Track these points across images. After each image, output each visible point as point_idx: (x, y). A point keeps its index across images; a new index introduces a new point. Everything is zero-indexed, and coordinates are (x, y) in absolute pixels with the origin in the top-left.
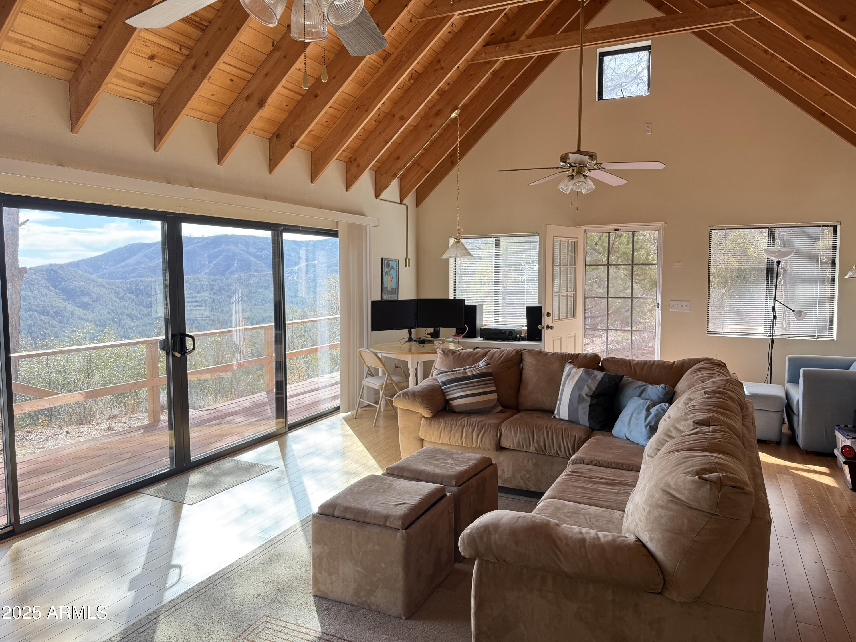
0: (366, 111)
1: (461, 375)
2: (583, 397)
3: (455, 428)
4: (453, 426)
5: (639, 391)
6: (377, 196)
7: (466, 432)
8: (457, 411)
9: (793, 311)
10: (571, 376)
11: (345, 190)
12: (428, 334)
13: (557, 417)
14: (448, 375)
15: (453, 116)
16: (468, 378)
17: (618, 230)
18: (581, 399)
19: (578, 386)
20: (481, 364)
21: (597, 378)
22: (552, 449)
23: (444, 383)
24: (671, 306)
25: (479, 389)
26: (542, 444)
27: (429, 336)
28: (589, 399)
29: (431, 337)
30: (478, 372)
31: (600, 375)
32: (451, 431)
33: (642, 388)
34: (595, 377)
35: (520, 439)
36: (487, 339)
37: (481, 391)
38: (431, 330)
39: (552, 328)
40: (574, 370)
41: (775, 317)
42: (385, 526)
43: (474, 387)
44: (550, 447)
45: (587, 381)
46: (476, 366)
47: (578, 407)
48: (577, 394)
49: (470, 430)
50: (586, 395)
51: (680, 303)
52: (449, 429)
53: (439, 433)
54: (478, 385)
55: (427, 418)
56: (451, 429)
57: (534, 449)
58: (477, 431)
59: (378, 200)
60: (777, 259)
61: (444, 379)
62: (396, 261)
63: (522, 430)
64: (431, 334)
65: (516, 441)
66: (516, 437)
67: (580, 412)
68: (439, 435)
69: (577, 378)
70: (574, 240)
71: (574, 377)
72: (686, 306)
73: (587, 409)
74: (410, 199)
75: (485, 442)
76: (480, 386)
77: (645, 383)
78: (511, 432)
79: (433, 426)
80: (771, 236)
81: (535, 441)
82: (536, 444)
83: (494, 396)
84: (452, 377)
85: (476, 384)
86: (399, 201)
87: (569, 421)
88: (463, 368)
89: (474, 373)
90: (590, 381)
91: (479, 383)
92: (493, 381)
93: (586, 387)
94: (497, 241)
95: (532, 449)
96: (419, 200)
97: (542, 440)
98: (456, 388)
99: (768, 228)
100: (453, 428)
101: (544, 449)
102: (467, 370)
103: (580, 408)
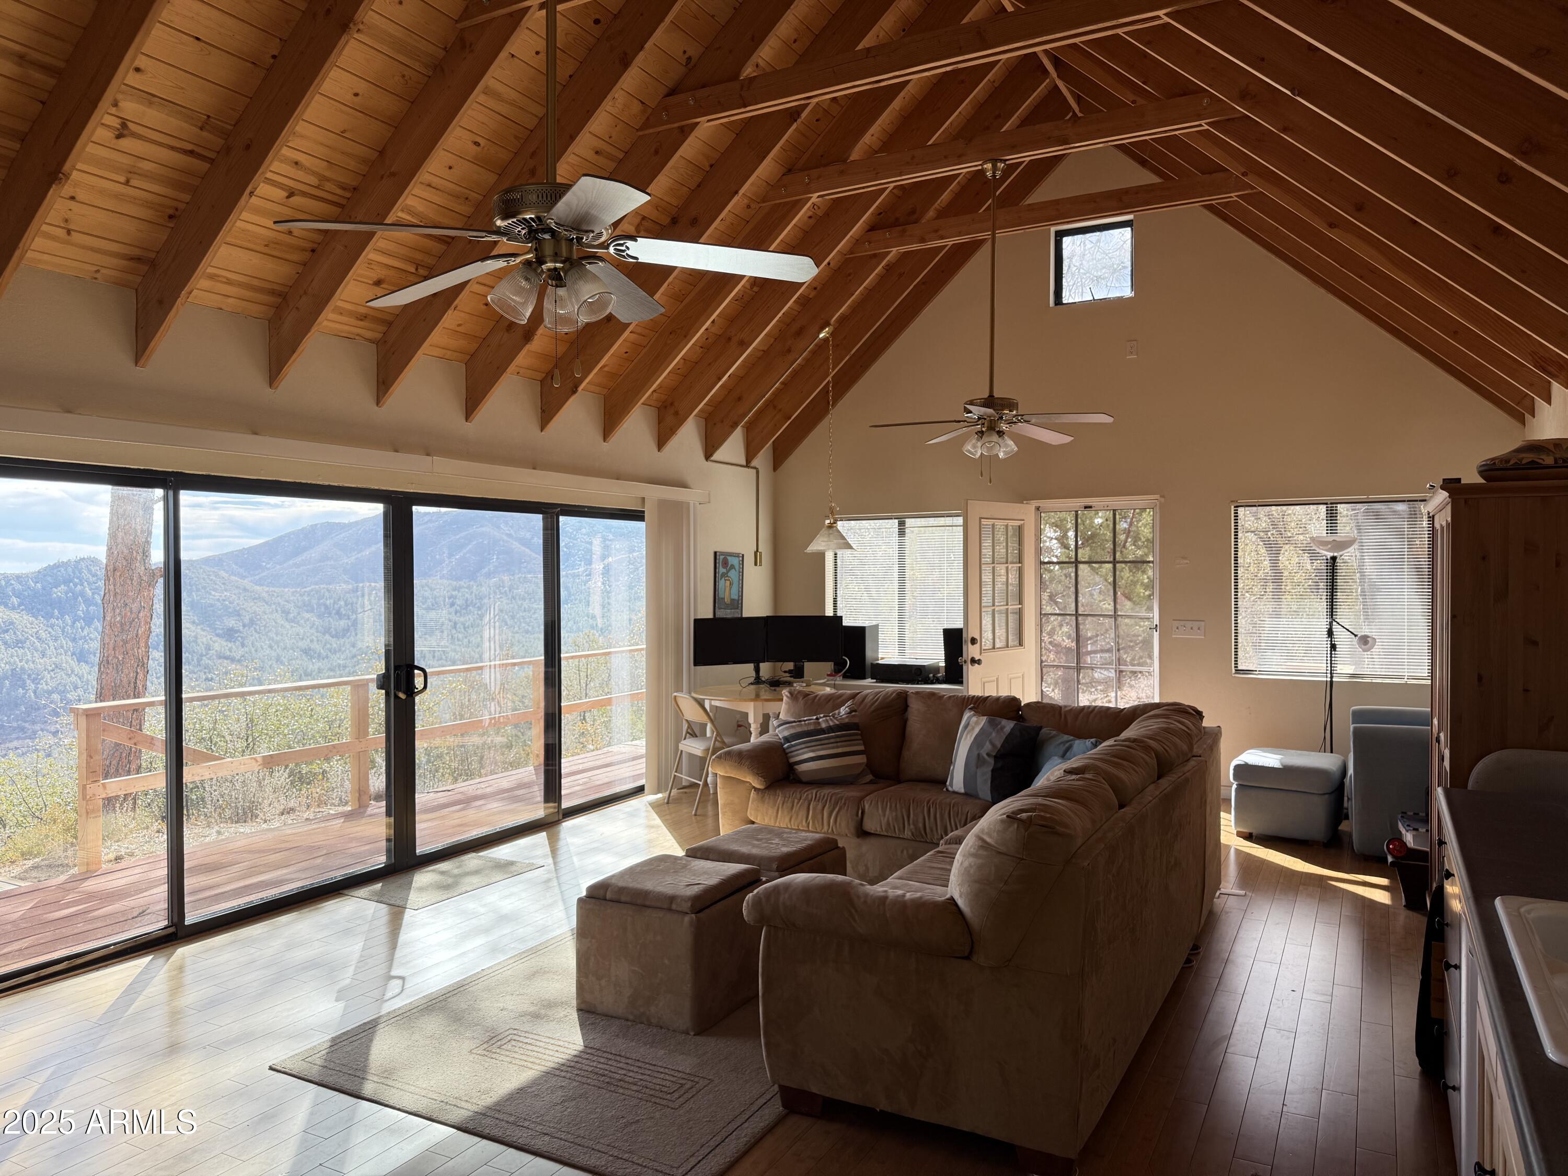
0: (685, 336)
1: (812, 727)
2: (983, 758)
3: (798, 803)
4: (796, 801)
5: (1063, 748)
6: (708, 456)
7: (814, 809)
8: (804, 779)
9: (1356, 636)
10: (969, 728)
11: (656, 449)
12: (785, 672)
13: (950, 789)
14: (793, 727)
15: (821, 336)
16: (823, 731)
17: (1090, 507)
18: (980, 761)
19: (978, 742)
20: (843, 710)
21: (1005, 730)
22: (935, 833)
23: (787, 739)
24: (1174, 628)
25: (837, 747)
26: (921, 825)
27: (787, 675)
28: (992, 761)
29: (791, 677)
30: (837, 723)
31: (1008, 725)
32: (792, 808)
33: (1067, 745)
34: (1002, 728)
35: (890, 819)
36: (882, 682)
37: (840, 750)
38: (790, 666)
39: (979, 662)
40: (974, 719)
41: (1333, 647)
42: (670, 910)
43: (831, 745)
44: (932, 830)
45: (991, 734)
46: (835, 714)
47: (976, 773)
49: (820, 807)
50: (988, 755)
51: (1189, 624)
52: (789, 804)
53: (775, 811)
54: (837, 742)
55: (759, 789)
56: (793, 805)
57: (910, 834)
58: (829, 807)
59: (709, 463)
60: (1332, 554)
61: (786, 733)
62: (738, 557)
63: (893, 805)
64: (790, 672)
65: (884, 822)
66: (884, 815)
67: (979, 780)
68: (775, 814)
69: (977, 730)
70: (1019, 523)
71: (973, 729)
72: (1199, 629)
73: (989, 775)
74: (762, 460)
75: (840, 824)
76: (839, 744)
77: (1072, 737)
78: (878, 807)
79: (767, 800)
80: (1332, 516)
81: (911, 821)
82: (912, 826)
83: (862, 759)
84: (799, 730)
85: (832, 740)
86: (744, 463)
87: (966, 794)
88: (815, 717)
89: (831, 724)
90: (994, 734)
91: (838, 740)
92: (859, 737)
93: (988, 743)
94: (902, 524)
95: (907, 834)
96: (778, 460)
97: (921, 820)
98: (803, 746)
99: (1326, 504)
100: (795, 804)
101: (923, 832)
102: (821, 720)
103: (979, 774)
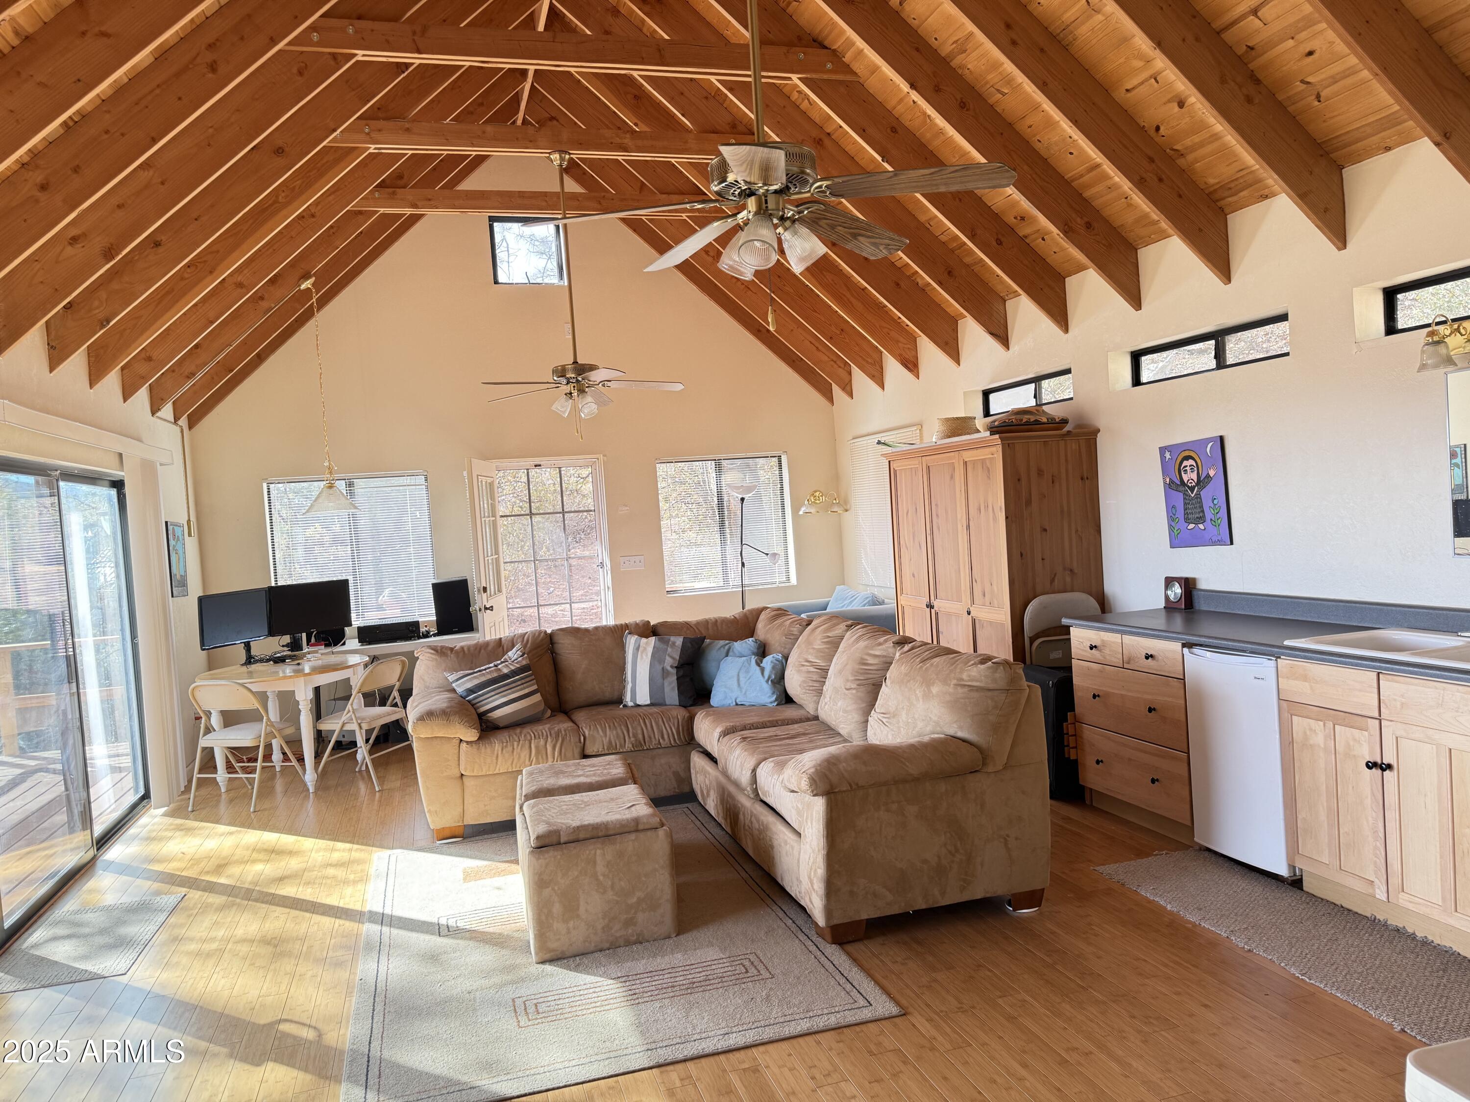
0: (211, 272)
1: (495, 675)
2: (667, 670)
3: (518, 745)
4: (515, 744)
5: (724, 651)
6: (153, 413)
7: (537, 747)
8: (501, 725)
9: (767, 554)
10: (641, 649)
11: (122, 400)
12: (283, 646)
14: (475, 677)
15: (303, 287)
16: (506, 677)
17: (540, 465)
18: (665, 673)
19: (657, 657)
20: (513, 654)
21: (677, 644)
22: (653, 740)
23: (471, 691)
24: (622, 563)
25: (524, 688)
26: (640, 736)
27: (286, 649)
28: (674, 671)
30: (518, 666)
31: (679, 641)
32: (513, 752)
33: (727, 647)
34: (674, 643)
35: (612, 737)
36: (370, 643)
37: (526, 691)
39: (491, 608)
40: (644, 640)
41: (743, 565)
43: (518, 688)
44: (650, 738)
45: (667, 650)
46: (506, 659)
47: (663, 684)
48: (659, 668)
49: (542, 742)
50: (672, 667)
51: (633, 559)
52: (510, 749)
53: (494, 758)
54: (522, 684)
55: (471, 742)
56: (513, 749)
57: (630, 746)
58: (552, 742)
59: (154, 419)
61: (469, 685)
62: (180, 526)
63: (612, 725)
64: (287, 645)
65: (606, 741)
66: (606, 736)
67: (667, 689)
68: (495, 761)
69: (650, 650)
71: (645, 649)
72: (640, 562)
73: (675, 684)
75: (565, 754)
76: (525, 685)
77: (727, 642)
78: (598, 731)
79: (483, 750)
80: (719, 468)
81: (631, 735)
82: (633, 739)
83: (537, 697)
84: (483, 679)
85: (519, 683)
86: (173, 421)
87: (652, 705)
88: (492, 665)
89: (513, 668)
90: (669, 650)
91: (523, 681)
92: (533, 677)
93: (668, 658)
94: (353, 486)
95: (628, 746)
96: (194, 418)
97: (639, 732)
98: (493, 693)
99: (713, 460)
100: (515, 747)
101: (643, 743)
102: (500, 667)
103: (666, 684)
